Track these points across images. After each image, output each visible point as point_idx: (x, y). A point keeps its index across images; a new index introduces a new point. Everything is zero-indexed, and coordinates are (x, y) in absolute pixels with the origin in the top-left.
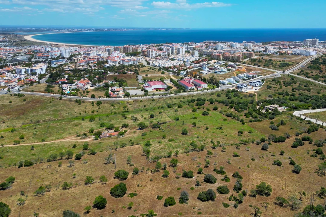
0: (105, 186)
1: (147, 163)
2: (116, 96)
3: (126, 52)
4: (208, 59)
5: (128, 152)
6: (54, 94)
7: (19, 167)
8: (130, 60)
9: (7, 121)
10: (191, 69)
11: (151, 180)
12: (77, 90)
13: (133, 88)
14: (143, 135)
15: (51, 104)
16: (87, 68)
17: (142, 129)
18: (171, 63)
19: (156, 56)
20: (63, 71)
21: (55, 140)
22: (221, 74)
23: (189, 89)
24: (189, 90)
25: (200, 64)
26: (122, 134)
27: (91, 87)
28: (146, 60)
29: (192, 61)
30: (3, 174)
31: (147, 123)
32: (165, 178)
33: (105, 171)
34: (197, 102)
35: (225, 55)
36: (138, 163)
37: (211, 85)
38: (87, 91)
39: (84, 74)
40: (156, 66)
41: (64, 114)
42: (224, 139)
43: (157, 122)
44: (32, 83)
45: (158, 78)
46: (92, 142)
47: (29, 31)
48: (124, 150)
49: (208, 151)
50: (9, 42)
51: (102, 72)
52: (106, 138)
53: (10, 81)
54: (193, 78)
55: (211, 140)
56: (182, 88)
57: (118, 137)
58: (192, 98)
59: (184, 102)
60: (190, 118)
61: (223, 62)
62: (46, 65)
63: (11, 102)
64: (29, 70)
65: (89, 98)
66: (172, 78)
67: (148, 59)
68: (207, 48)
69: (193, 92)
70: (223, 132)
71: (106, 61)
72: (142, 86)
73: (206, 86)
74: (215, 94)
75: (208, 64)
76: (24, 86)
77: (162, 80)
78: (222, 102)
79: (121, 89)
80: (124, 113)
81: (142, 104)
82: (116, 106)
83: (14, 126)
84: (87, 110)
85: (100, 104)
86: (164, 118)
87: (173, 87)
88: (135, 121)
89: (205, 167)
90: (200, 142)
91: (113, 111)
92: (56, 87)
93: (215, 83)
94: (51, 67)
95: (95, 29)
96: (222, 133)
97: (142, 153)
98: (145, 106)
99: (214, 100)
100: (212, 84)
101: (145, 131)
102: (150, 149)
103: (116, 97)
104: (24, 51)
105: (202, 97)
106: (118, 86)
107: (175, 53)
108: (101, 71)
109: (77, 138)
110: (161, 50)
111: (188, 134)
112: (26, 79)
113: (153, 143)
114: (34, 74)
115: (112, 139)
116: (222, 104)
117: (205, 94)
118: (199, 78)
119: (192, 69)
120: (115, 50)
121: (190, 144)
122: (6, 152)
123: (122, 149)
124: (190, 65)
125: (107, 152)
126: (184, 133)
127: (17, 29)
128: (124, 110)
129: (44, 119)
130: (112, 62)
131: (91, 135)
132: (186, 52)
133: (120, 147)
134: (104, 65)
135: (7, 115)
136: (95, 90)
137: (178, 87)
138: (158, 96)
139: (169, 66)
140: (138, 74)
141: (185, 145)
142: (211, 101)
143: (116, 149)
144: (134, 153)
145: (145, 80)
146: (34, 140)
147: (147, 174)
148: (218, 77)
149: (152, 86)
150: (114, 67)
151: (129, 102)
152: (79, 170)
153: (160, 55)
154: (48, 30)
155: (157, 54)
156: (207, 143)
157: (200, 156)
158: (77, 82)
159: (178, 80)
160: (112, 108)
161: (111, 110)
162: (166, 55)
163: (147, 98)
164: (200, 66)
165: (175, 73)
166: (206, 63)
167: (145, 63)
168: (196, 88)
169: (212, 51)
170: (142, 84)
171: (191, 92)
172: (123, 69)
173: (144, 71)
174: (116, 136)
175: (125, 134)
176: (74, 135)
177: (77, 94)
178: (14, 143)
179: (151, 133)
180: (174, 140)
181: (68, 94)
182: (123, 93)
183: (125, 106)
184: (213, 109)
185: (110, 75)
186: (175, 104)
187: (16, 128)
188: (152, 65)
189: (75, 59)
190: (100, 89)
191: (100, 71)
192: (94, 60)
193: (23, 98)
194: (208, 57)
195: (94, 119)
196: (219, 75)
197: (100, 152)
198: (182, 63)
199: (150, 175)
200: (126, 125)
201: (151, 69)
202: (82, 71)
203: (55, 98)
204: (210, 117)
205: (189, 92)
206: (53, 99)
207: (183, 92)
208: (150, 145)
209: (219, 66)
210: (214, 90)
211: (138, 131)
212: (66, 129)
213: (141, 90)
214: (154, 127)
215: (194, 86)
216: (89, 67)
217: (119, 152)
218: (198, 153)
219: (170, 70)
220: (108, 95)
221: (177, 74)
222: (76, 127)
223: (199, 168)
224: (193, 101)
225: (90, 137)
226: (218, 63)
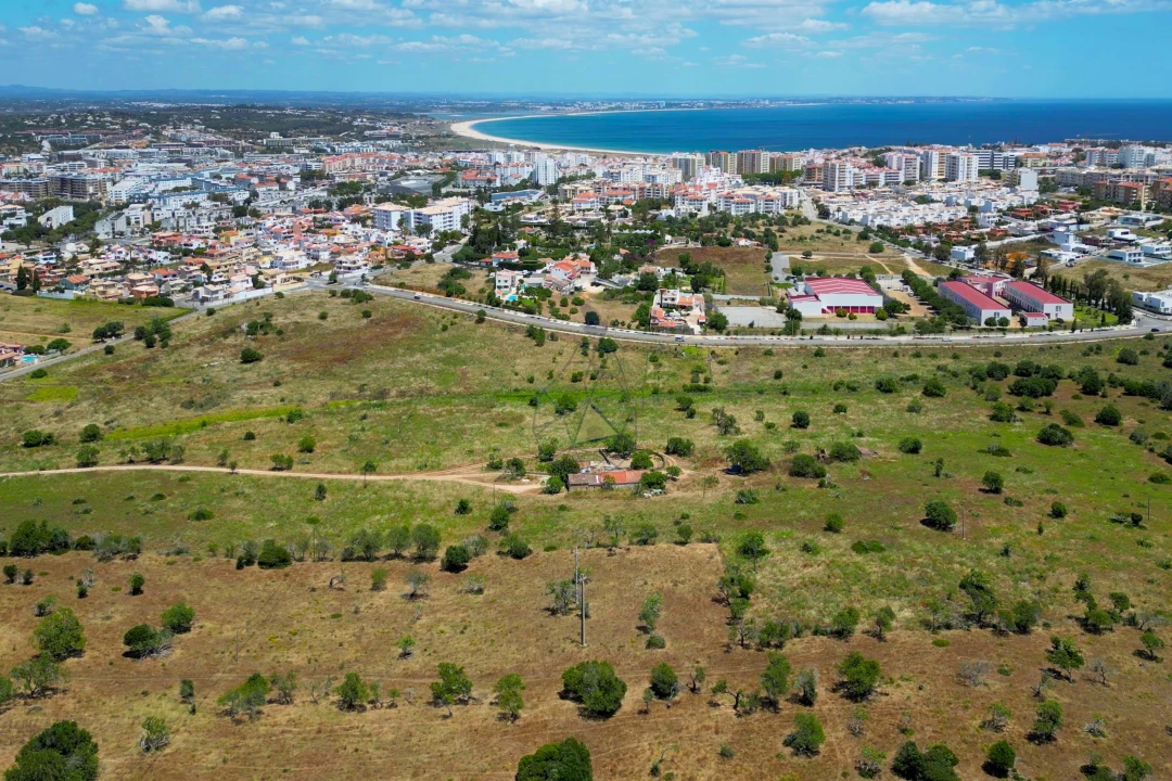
0: (506, 733)
1: (728, 646)
2: (675, 324)
3: (747, 170)
4: (1081, 203)
5: (656, 573)
6: (466, 302)
7: (240, 566)
8: (754, 197)
9: (290, 379)
10: (1001, 238)
11: (725, 755)
12: (543, 292)
13: (744, 298)
14: (744, 498)
15: (446, 334)
16: (599, 221)
17: (746, 473)
18: (914, 213)
19: (858, 188)
20: (517, 224)
21: (409, 470)
22: (1142, 266)
23: (984, 318)
24: (983, 326)
25: (1043, 221)
26: (653, 482)
27: (593, 284)
28: (816, 201)
29: (1005, 209)
30: (177, 585)
31: (772, 450)
32: (802, 760)
33: (538, 647)
34: (1019, 378)
35: (1162, 187)
36: (687, 638)
37: (1093, 310)
38: (576, 299)
39: (583, 239)
40: (852, 222)
41: (475, 375)
42: (1151, 582)
43: (818, 449)
44: (410, 257)
45: (852, 267)
46: (531, 500)
47: (468, 109)
48: (643, 556)
49: (1056, 642)
50: (405, 138)
51: (645, 235)
52: (592, 489)
53: (347, 249)
54: (1008, 276)
55: (1075, 577)
56: (950, 312)
57: (637, 494)
58: (993, 359)
59: (955, 375)
60: (975, 447)
61: (1151, 215)
62: (466, 204)
63: (323, 317)
64: (412, 216)
65: (576, 325)
66: (915, 269)
67: (824, 196)
68: (1081, 163)
69: (1000, 335)
70: (1149, 546)
71: (670, 199)
72: (781, 292)
73: (1067, 312)
74: (1110, 351)
75: (1081, 222)
76: (382, 267)
77: (868, 277)
78: (1147, 392)
79: (698, 299)
80: (690, 395)
81: (768, 367)
82: (665, 363)
83: (300, 401)
84: (557, 369)
85: (608, 352)
86: (853, 435)
87: (912, 307)
88: (726, 433)
89: (1032, 738)
90: (1016, 581)
91: (649, 381)
92: (477, 278)
93: (1108, 304)
94: (483, 211)
95: (664, 103)
96: (1143, 550)
97: (715, 591)
98: (778, 375)
99: (1103, 376)
100: (1096, 305)
101: (753, 485)
102: (758, 577)
103: (672, 330)
104: (431, 163)
105: (1045, 361)
106: (689, 288)
107: (935, 175)
108: (643, 231)
109: (486, 474)
110: (880, 164)
111: (957, 526)
112: (396, 244)
113: (775, 547)
114: (424, 229)
115: (610, 498)
116: (1145, 400)
117: (1059, 347)
118: (1032, 276)
119: (1006, 241)
120: (707, 163)
121: (962, 586)
122: (231, 496)
123: (637, 553)
124: (998, 224)
125: (571, 557)
126: (937, 521)
127: (438, 103)
128: (692, 382)
129: (403, 388)
130: (686, 202)
131: (541, 469)
132: (981, 173)
133: (631, 543)
134: (656, 213)
135: (296, 359)
136: (605, 299)
137: (935, 308)
138: (842, 339)
139: (904, 224)
140: (775, 248)
141: (931, 581)
142: (1085, 378)
143: (610, 548)
144: (683, 583)
145: (796, 272)
146: (341, 461)
147: (715, 712)
148: (1126, 277)
149: (821, 296)
150: (692, 222)
151: (718, 352)
152: (440, 621)
153: (873, 184)
154: (523, 107)
155: (864, 179)
156: (1057, 591)
157: (1007, 662)
158: (550, 264)
159: (939, 279)
160: (649, 371)
161: (645, 378)
162: (898, 183)
163: (792, 343)
164: (1042, 230)
165: (927, 250)
166: (1071, 218)
167: (810, 212)
168: (1018, 318)
169: (1102, 172)
170: (786, 286)
171: (992, 335)
172: (722, 230)
173: (801, 239)
174: (632, 486)
175: (668, 485)
176: (481, 461)
177: (540, 306)
178: (273, 465)
179: (780, 494)
180: (882, 549)
181: (508, 306)
182: (703, 314)
183: (699, 367)
184: (1097, 421)
185: (672, 247)
186: (914, 378)
187: (306, 409)
188: (837, 220)
189: (566, 191)
190: (623, 296)
191: (638, 231)
192: (628, 195)
193: (365, 306)
194: (1082, 194)
195: (571, 406)
196: (1133, 271)
197: (547, 550)
198: (963, 213)
199: (729, 718)
200: (680, 447)
201: (829, 232)
202: (578, 228)
203: (463, 315)
204: (1081, 455)
205: (981, 331)
206: (455, 317)
207: (955, 329)
208: (764, 552)
209: (1133, 232)
210: (1103, 334)
211: (727, 481)
212: (463, 431)
213: (775, 308)
214: (799, 470)
215: (1010, 307)
216: (605, 218)
217: (620, 566)
218: (997, 640)
219: (907, 241)
220: (644, 321)
221: (938, 257)
222: (504, 430)
223: (996, 737)
224: (996, 372)
225: (531, 479)
226: (1127, 219)
